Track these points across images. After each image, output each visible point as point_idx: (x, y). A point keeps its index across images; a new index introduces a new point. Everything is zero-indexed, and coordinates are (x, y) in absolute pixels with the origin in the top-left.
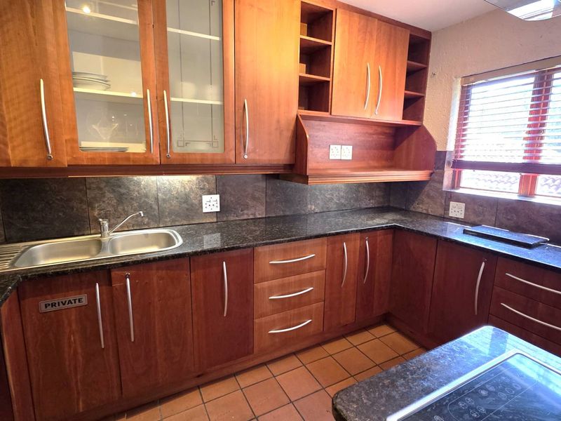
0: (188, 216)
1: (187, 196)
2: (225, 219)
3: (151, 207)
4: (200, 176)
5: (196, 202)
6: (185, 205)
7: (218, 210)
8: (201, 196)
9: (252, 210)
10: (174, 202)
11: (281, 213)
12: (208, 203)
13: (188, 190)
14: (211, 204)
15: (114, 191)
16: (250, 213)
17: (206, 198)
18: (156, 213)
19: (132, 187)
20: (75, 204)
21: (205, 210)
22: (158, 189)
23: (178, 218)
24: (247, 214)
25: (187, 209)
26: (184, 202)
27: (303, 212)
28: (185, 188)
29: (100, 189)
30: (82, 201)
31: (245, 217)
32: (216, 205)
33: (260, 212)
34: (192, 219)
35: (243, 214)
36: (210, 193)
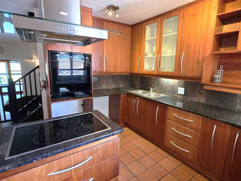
0: (173, 93)
1: (174, 86)
2: (186, 98)
3: (164, 88)
4: (179, 80)
5: (176, 89)
6: (173, 89)
7: (183, 94)
8: (178, 87)
9: (199, 98)
10: (170, 88)
11: (215, 105)
12: (180, 91)
13: (174, 84)
14: (181, 91)
15: (157, 81)
16: (197, 99)
17: (179, 88)
18: (165, 90)
19: (160, 81)
20: (150, 83)
21: (179, 93)
22: (166, 83)
23: (170, 93)
24: (195, 99)
25: (173, 91)
26: (173, 88)
27: (232, 109)
28: (173, 84)
29: (154, 80)
30: (151, 83)
31: (194, 100)
32: (182, 92)
33: (203, 100)
34: (174, 95)
35: (193, 99)
36: (182, 87)
